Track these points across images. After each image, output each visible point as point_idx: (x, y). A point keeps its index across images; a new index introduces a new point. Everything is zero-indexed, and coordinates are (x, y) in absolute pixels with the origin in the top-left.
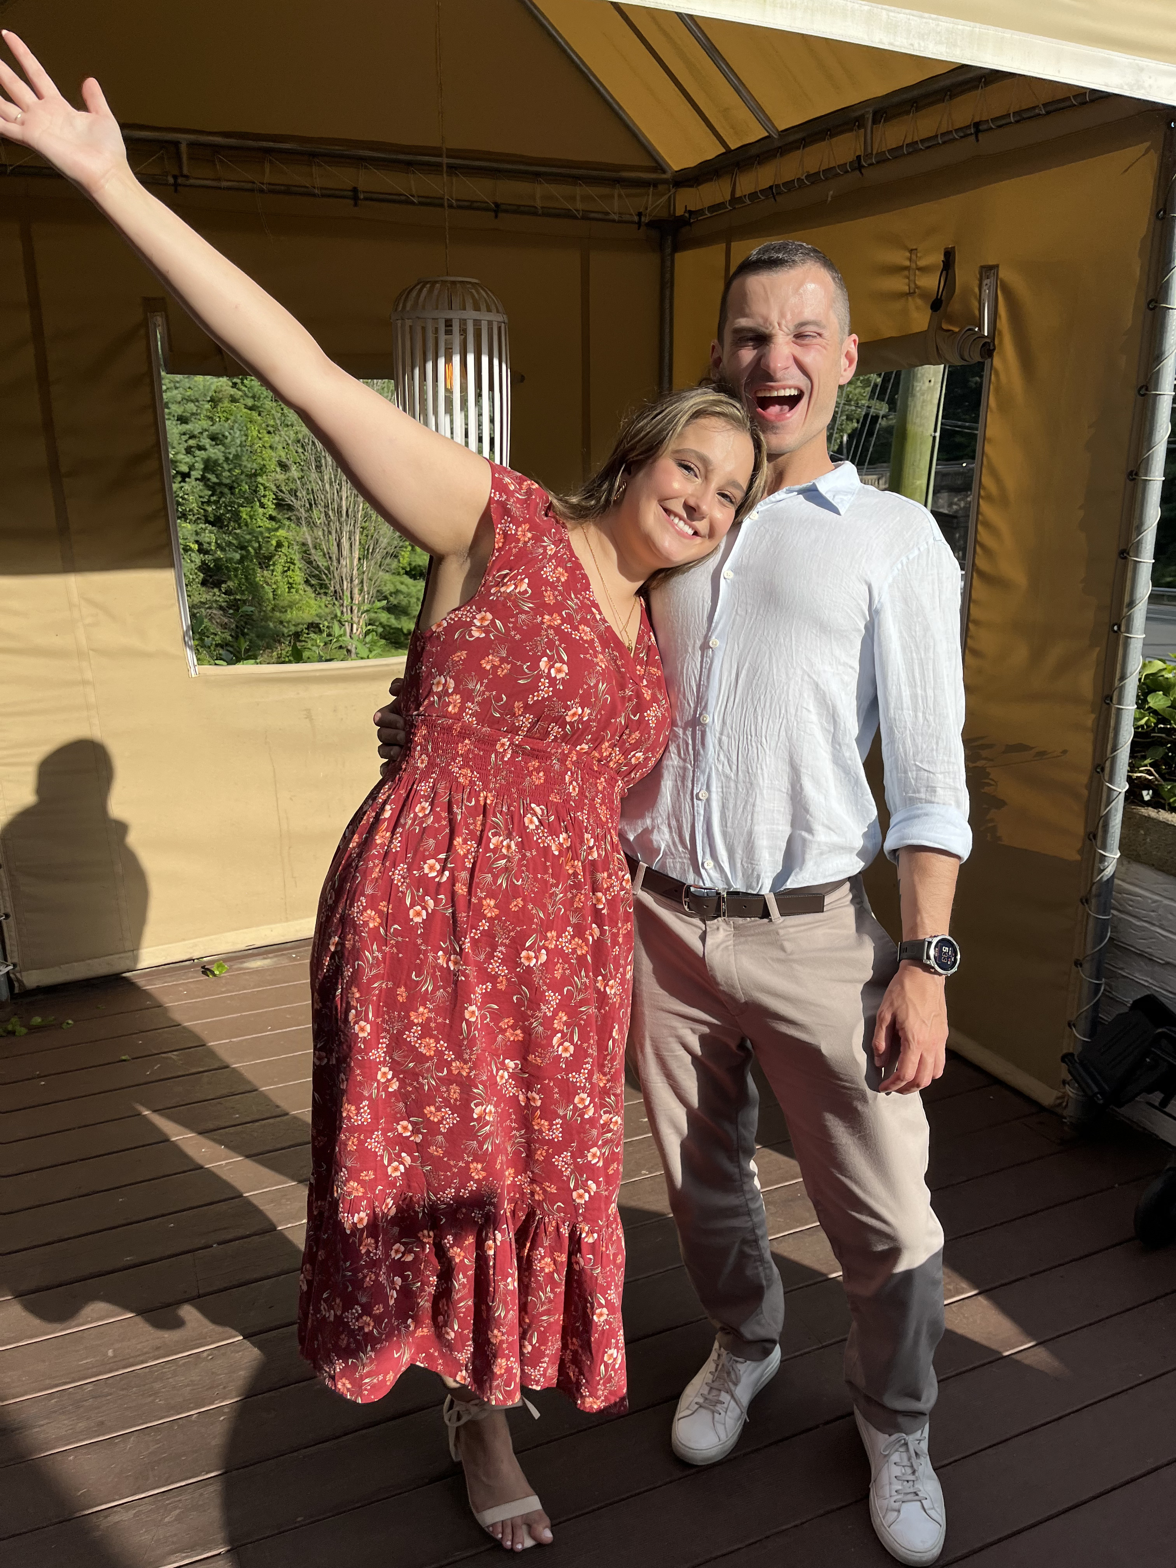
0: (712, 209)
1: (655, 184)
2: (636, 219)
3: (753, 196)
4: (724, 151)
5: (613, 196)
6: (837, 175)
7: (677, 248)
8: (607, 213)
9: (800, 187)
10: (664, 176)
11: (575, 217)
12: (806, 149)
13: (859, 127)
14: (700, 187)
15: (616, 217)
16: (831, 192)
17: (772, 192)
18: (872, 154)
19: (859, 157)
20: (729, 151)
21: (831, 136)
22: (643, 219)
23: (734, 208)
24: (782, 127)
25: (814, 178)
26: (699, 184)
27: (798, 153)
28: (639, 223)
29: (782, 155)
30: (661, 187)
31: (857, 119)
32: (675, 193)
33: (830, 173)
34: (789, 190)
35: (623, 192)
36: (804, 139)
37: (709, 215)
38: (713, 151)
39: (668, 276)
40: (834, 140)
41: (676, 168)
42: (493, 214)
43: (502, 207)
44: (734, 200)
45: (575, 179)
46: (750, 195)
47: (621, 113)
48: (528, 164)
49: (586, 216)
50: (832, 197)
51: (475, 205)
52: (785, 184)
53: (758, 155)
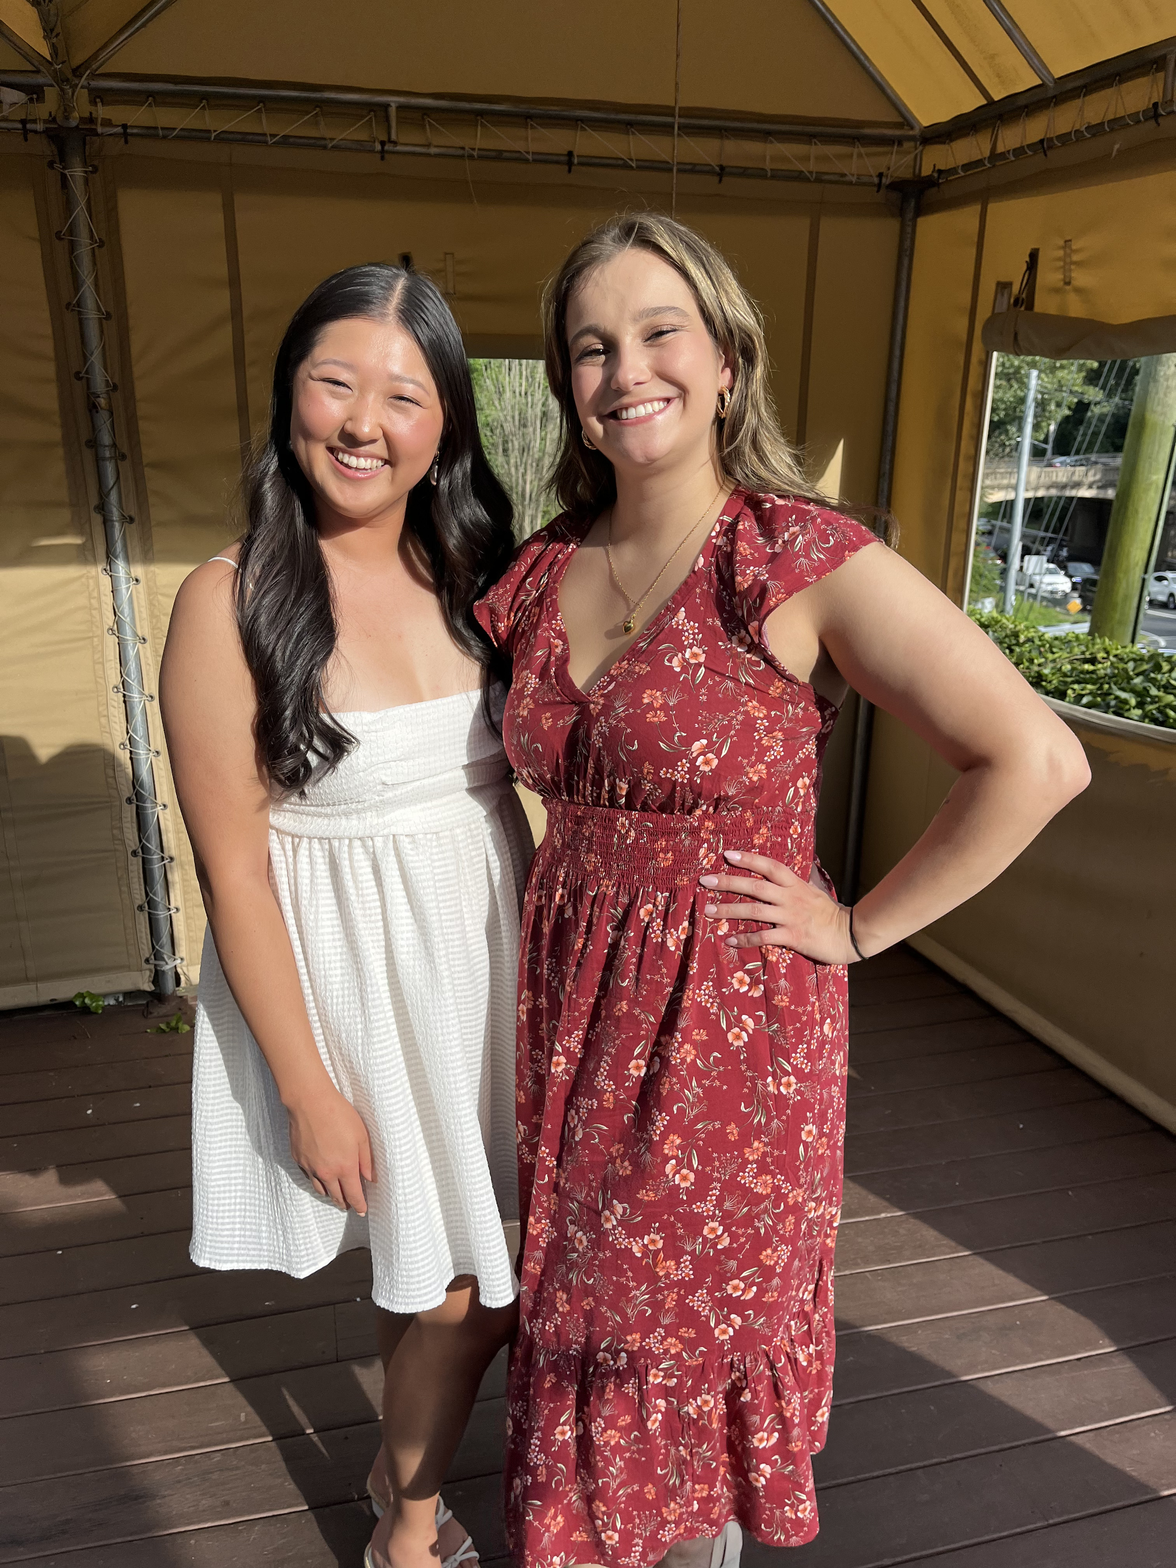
0: (967, 167)
1: (900, 141)
2: (876, 180)
3: (1019, 152)
4: (984, 102)
5: (851, 156)
6: (1128, 125)
7: (920, 211)
8: (843, 175)
9: (1077, 140)
10: (911, 133)
11: (808, 180)
12: (1088, 98)
13: (1158, 70)
14: (954, 144)
15: (854, 180)
16: (1117, 147)
17: (1043, 146)
18: (1172, 100)
19: (1155, 105)
20: (991, 103)
21: (1121, 82)
22: (884, 180)
23: (994, 166)
24: (1059, 74)
25: (1096, 130)
26: (952, 141)
27: (1078, 102)
28: (879, 185)
29: (1056, 104)
30: (907, 145)
31: (1155, 61)
32: (922, 151)
33: (1117, 124)
34: (1063, 144)
35: (863, 150)
36: (1085, 86)
37: (962, 174)
38: (972, 101)
39: (908, 243)
40: (1125, 86)
41: (925, 123)
42: (716, 179)
43: (727, 170)
44: (994, 156)
45: (810, 138)
46: (1014, 150)
47: (866, 63)
48: (758, 122)
49: (819, 179)
50: (1118, 150)
51: (698, 168)
52: (1059, 137)
53: (1026, 106)
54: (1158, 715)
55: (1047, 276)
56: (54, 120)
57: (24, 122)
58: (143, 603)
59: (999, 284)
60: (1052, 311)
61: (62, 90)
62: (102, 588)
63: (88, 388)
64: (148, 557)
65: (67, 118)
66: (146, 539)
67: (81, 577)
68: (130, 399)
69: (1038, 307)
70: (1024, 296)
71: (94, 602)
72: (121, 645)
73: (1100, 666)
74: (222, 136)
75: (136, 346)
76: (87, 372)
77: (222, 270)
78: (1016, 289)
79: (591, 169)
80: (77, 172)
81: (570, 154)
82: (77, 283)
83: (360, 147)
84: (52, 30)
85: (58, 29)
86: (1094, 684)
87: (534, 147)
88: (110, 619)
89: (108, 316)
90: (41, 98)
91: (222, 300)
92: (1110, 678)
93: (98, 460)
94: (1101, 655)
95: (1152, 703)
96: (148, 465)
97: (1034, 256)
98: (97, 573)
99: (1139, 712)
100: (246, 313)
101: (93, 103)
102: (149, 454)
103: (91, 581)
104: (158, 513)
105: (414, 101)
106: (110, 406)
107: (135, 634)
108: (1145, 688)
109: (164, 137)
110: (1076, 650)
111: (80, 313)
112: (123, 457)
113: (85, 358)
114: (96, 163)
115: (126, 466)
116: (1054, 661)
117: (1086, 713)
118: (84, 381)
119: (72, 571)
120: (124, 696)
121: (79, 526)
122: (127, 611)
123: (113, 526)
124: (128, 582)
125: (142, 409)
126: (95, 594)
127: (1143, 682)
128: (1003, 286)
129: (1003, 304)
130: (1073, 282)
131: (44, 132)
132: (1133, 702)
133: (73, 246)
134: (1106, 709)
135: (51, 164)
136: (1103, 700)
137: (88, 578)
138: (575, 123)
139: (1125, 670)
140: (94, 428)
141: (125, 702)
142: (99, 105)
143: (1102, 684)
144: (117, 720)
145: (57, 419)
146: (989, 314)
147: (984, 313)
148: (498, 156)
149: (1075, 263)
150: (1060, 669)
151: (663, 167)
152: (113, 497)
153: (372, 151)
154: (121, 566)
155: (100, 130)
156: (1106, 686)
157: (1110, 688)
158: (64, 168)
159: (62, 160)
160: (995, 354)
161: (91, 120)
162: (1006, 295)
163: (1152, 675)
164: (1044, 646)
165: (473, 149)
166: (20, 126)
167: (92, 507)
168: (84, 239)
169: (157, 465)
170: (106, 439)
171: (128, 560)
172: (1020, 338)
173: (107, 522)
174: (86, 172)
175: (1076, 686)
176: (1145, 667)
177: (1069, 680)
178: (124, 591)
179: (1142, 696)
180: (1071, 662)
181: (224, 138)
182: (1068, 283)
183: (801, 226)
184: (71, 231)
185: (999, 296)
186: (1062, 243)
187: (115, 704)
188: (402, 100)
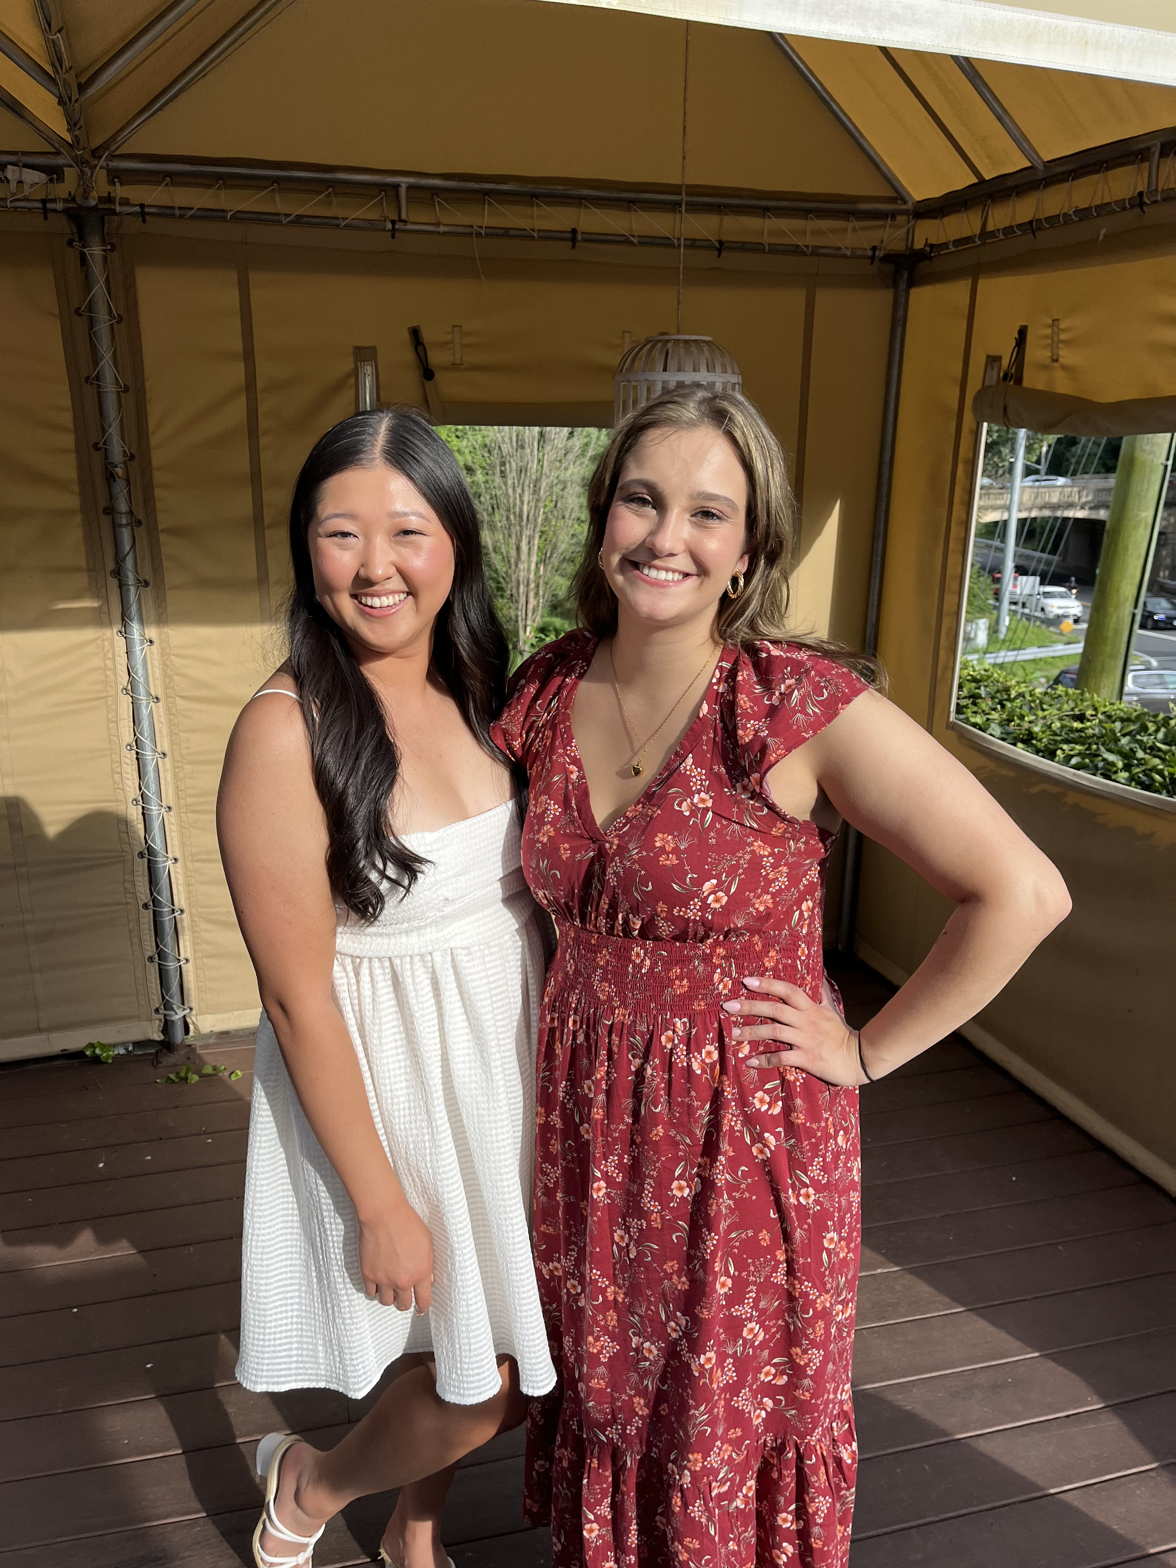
0: (958, 242)
1: (893, 215)
2: (870, 253)
3: (1008, 231)
4: (976, 181)
5: (846, 230)
6: (1114, 212)
7: (912, 283)
8: (839, 249)
9: (1065, 223)
10: (904, 207)
11: (804, 254)
12: (1076, 182)
13: (1142, 160)
14: (946, 219)
15: (848, 253)
16: (1103, 231)
17: (1032, 227)
18: (1156, 190)
19: (1141, 194)
20: (982, 181)
21: (1108, 169)
22: (877, 253)
23: (984, 243)
24: (1047, 158)
25: (1083, 214)
26: (944, 216)
27: (1065, 186)
28: (873, 258)
29: (1045, 187)
30: (901, 219)
31: (1140, 152)
32: (914, 226)
33: (1103, 209)
34: (1052, 226)
35: (857, 224)
36: (1073, 171)
37: (953, 249)
38: (963, 179)
39: (901, 313)
40: (1110, 173)
41: (918, 198)
42: (716, 253)
43: (727, 245)
44: (984, 234)
45: (806, 213)
46: (1004, 229)
47: (861, 140)
48: (757, 198)
49: (815, 252)
50: (1105, 236)
51: (698, 243)
52: (1047, 219)
53: (1016, 187)
54: (1144, 778)
55: (1035, 353)
56: (73, 199)
57: (44, 201)
58: (156, 664)
59: (988, 357)
60: (1041, 387)
61: (82, 171)
62: (117, 649)
63: (106, 458)
64: (162, 620)
65: (86, 198)
66: (160, 601)
67: (97, 639)
68: (147, 468)
69: (1027, 383)
70: (1013, 371)
71: (109, 663)
72: (135, 705)
73: (1088, 724)
74: (239, 215)
75: (153, 419)
76: (105, 443)
77: (238, 345)
78: (1005, 363)
79: (595, 245)
80: (96, 251)
81: (574, 231)
82: (96, 359)
83: (371, 226)
84: (75, 125)
85: (82, 123)
86: (1083, 744)
87: (540, 224)
88: (124, 679)
89: (126, 389)
90: (61, 179)
91: (237, 373)
92: (1098, 738)
93: (115, 527)
94: (1089, 712)
95: (1138, 766)
96: (162, 531)
97: (1023, 332)
98: (112, 636)
99: (1125, 775)
100: (259, 385)
101: (112, 182)
102: (164, 521)
103: (106, 643)
104: (172, 577)
105: (424, 182)
106: (128, 475)
107: (149, 694)
108: (1131, 749)
109: (181, 216)
110: (1066, 707)
111: (99, 386)
112: (139, 523)
113: (104, 431)
114: (114, 241)
115: (141, 532)
116: (1044, 718)
117: (1074, 774)
118: (102, 451)
119: (88, 634)
120: (137, 753)
121: (96, 590)
122: (140, 671)
123: (128, 590)
124: (142, 644)
125: (159, 477)
126: (110, 655)
127: (1130, 742)
128: (993, 360)
129: (993, 377)
130: (1061, 360)
131: (63, 211)
132: (1120, 764)
133: (92, 323)
134: (1095, 771)
135: (70, 243)
136: (1091, 761)
137: (103, 640)
138: (578, 201)
139: (1113, 731)
140: (111, 497)
141: (137, 759)
142: (118, 185)
143: (1090, 744)
144: (130, 777)
145: (76, 488)
146: (979, 386)
147: (974, 386)
148: (505, 233)
149: (1063, 342)
150: (1050, 727)
151: (664, 243)
152: (129, 563)
153: (384, 230)
154: (135, 628)
155: (118, 209)
156: (1094, 747)
157: (1098, 749)
158: (84, 246)
159: (82, 237)
160: (985, 425)
161: (110, 199)
162: (996, 369)
163: (1138, 737)
164: (1034, 701)
165: (481, 227)
166: (40, 205)
167: (108, 573)
168: (102, 315)
169: (171, 531)
170: (123, 507)
171: (142, 622)
172: (1009, 411)
173: (122, 586)
174: (104, 250)
175: (1065, 747)
176: (1132, 727)
177: (1059, 738)
178: (138, 653)
179: (1128, 756)
180: (1061, 719)
181: (239, 217)
182: (1057, 361)
183: (798, 297)
184: (90, 308)
185: (989, 367)
186: (1050, 322)
187: (128, 761)
188: (412, 180)
